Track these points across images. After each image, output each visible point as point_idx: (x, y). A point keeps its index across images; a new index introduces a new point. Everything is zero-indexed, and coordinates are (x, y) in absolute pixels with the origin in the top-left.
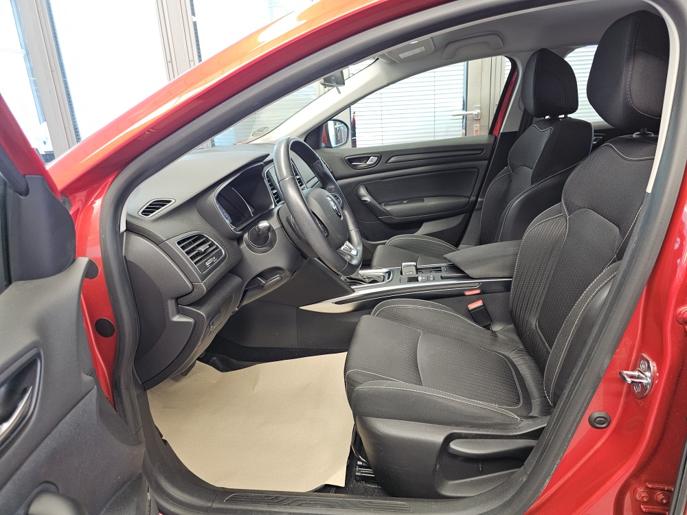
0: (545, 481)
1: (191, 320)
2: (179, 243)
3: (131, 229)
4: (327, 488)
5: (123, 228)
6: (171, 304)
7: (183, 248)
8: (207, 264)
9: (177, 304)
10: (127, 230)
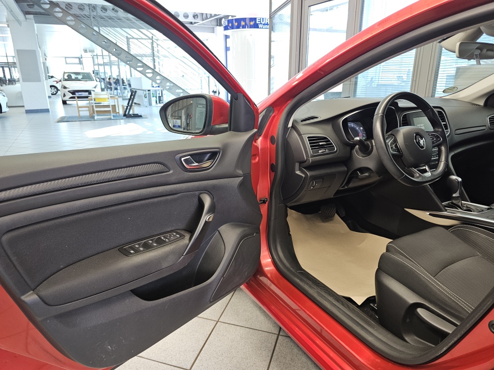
0: (444, 348)
1: (304, 176)
2: (308, 138)
3: (293, 127)
4: (350, 300)
5: (290, 125)
6: (297, 165)
7: (309, 140)
8: (320, 151)
9: (300, 166)
10: (292, 127)
